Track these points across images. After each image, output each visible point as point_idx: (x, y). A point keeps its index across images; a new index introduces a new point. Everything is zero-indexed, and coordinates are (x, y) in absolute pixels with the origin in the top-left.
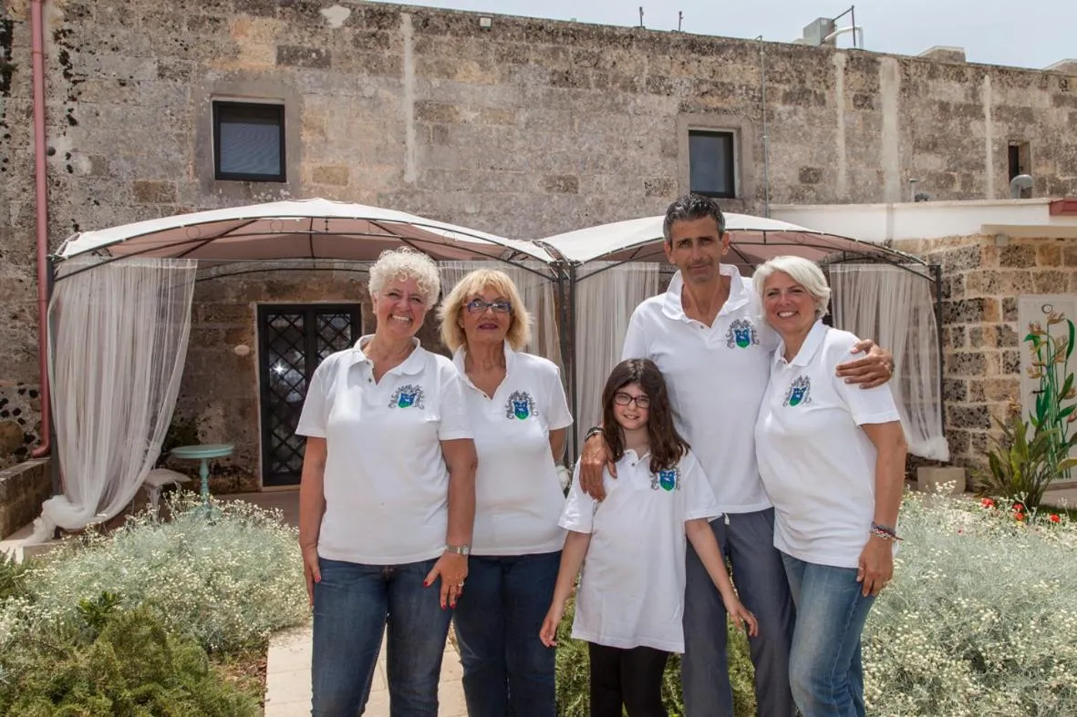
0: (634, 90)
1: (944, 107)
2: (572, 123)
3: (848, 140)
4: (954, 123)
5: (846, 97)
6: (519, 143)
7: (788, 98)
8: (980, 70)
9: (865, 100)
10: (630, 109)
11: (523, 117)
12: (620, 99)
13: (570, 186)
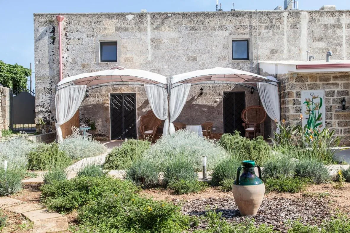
0: (215, 30)
1: (326, 26)
2: (195, 41)
3: (288, 40)
4: (330, 31)
5: (288, 26)
6: (180, 48)
7: (266, 28)
8: (341, 12)
9: (294, 26)
10: (213, 35)
11: (181, 40)
12: (210, 33)
13: (195, 59)
